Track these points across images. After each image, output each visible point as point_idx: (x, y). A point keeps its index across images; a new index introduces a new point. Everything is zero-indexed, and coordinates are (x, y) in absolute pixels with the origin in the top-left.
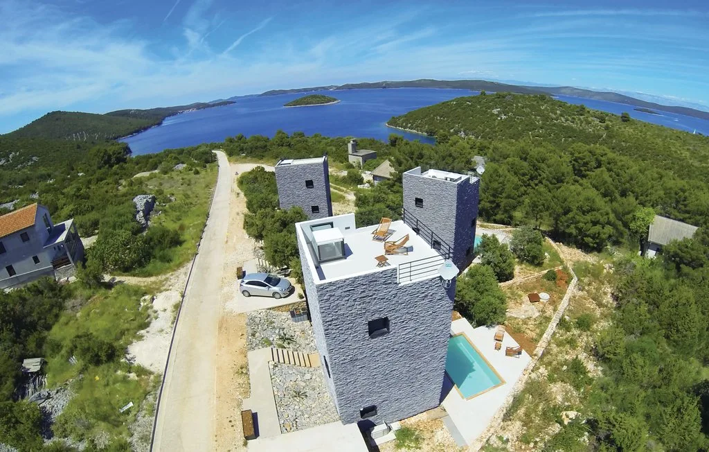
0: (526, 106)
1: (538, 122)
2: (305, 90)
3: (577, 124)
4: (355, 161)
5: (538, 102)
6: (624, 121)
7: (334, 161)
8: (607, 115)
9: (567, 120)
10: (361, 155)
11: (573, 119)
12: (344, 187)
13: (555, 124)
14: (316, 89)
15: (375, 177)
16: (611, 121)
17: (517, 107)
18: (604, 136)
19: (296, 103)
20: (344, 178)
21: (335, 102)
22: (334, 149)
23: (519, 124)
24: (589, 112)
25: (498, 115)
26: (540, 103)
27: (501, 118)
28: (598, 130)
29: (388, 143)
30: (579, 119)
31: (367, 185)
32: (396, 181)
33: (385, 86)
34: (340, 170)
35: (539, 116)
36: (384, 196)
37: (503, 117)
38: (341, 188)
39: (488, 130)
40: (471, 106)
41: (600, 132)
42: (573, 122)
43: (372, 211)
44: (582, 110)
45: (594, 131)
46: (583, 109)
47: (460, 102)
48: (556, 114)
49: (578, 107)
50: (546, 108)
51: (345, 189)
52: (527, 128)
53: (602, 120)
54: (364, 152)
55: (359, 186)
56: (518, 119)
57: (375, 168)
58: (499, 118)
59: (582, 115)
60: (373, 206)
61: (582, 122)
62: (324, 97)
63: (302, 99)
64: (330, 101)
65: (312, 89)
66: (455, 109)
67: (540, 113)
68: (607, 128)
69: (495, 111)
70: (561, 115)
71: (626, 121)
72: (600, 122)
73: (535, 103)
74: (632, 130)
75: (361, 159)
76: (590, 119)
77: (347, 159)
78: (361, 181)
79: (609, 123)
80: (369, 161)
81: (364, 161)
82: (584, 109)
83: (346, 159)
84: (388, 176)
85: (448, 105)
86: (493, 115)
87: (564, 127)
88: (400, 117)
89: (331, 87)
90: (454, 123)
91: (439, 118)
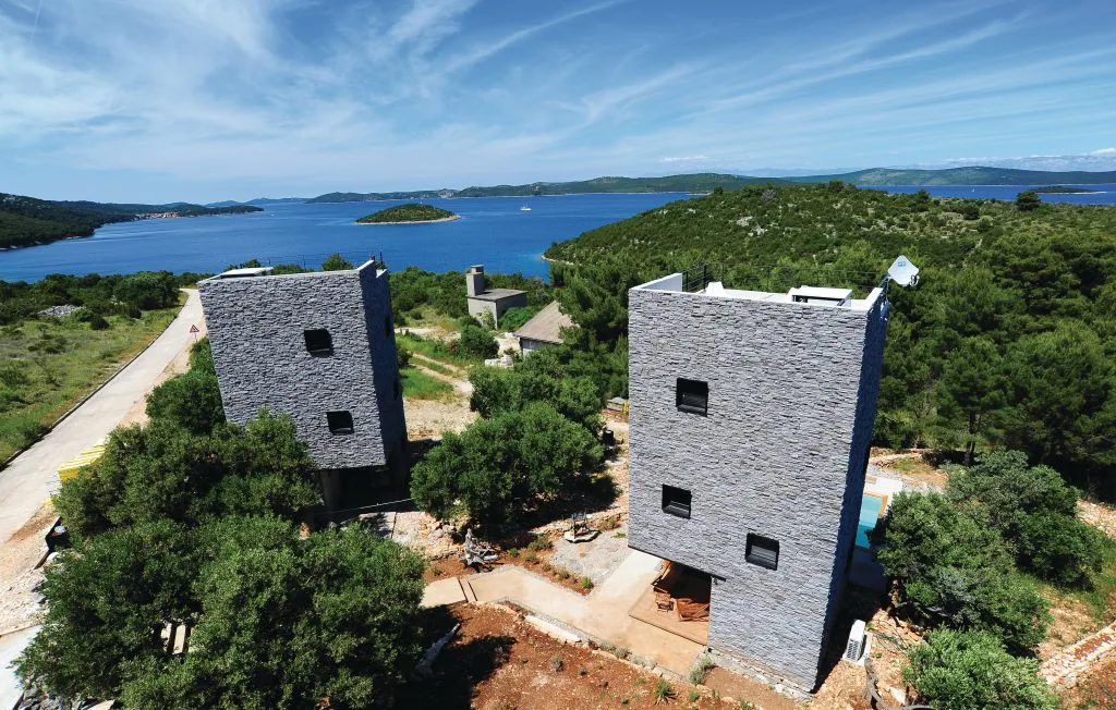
0: (804, 207)
1: (830, 233)
2: (397, 196)
3: (913, 229)
4: (482, 311)
5: (826, 197)
6: (1022, 209)
7: (439, 314)
8: (980, 204)
9: (890, 224)
10: (494, 298)
11: (904, 219)
12: (453, 363)
13: (864, 235)
14: (417, 195)
15: (524, 342)
16: (994, 215)
17: (786, 210)
18: (979, 245)
19: (379, 217)
20: (454, 345)
21: (450, 218)
22: (440, 291)
23: (792, 241)
24: (937, 203)
25: (748, 229)
26: (831, 198)
27: (755, 234)
28: (963, 236)
29: (549, 282)
30: (917, 220)
31: (505, 358)
32: (575, 347)
33: (539, 191)
34: (451, 330)
35: (830, 222)
36: (549, 380)
37: (760, 231)
38: (447, 366)
39: (730, 257)
40: (697, 214)
41: (969, 239)
42: (904, 226)
43: (518, 422)
44: (921, 201)
45: (952, 238)
46: (923, 197)
47: (675, 212)
48: (866, 214)
49: (912, 197)
50: (843, 206)
51: (454, 369)
52: (807, 247)
53: (972, 214)
54: (500, 293)
55: (488, 362)
56: (789, 231)
57: (523, 324)
58: (751, 234)
59: (922, 210)
60: (521, 407)
61: (924, 224)
62: (429, 207)
63: (390, 210)
64: (440, 216)
65: (409, 195)
66: (667, 224)
67: (831, 217)
68: (983, 228)
69: (743, 222)
70: (878, 216)
71: (1030, 209)
72: (967, 219)
73: (821, 199)
74: (1047, 225)
75: (493, 307)
76: (941, 216)
77: (465, 310)
78: (492, 350)
79: (990, 218)
80: (511, 311)
81: (501, 312)
82: (926, 198)
83: (463, 309)
84: (554, 338)
85: (654, 217)
86: (738, 228)
87: (887, 238)
88: (567, 242)
89: (444, 191)
90: (667, 249)
91: (637, 241)
